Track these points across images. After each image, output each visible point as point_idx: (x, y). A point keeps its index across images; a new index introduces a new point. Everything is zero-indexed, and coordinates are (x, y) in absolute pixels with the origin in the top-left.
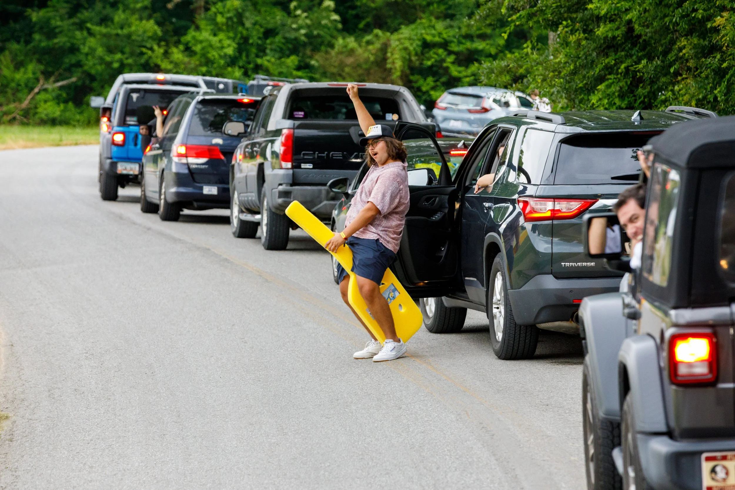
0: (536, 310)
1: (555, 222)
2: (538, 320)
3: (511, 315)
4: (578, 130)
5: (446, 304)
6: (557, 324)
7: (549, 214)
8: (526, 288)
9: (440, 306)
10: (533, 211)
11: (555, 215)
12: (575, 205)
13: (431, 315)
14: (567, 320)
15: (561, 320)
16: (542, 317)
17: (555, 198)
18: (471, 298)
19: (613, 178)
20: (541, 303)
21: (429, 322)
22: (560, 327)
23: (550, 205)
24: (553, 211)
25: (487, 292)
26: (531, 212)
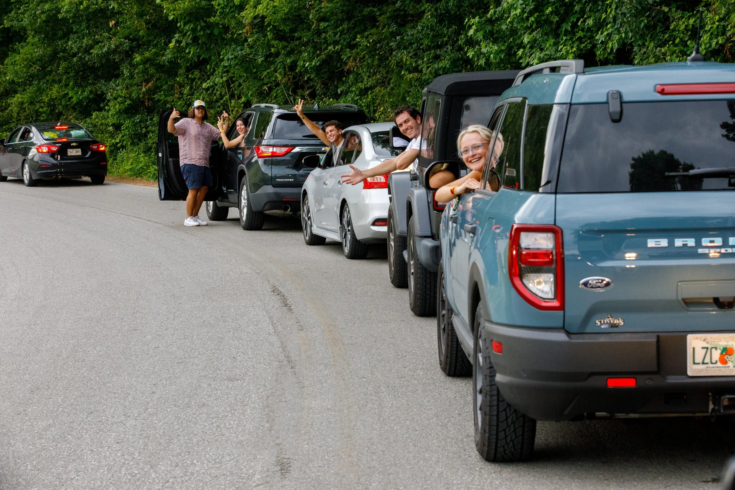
0: (263, 204)
1: (274, 158)
2: (265, 209)
3: (251, 208)
4: (286, 112)
5: (218, 205)
6: (274, 211)
7: (270, 154)
8: (258, 192)
9: (215, 205)
10: (263, 152)
11: (274, 154)
12: (284, 150)
13: (211, 211)
14: (279, 209)
15: (276, 209)
16: (266, 207)
17: (273, 146)
18: (230, 200)
19: (303, 136)
20: (266, 200)
21: (210, 215)
22: (276, 213)
23: (271, 149)
24: (273, 152)
25: (238, 196)
26: (261, 153)
